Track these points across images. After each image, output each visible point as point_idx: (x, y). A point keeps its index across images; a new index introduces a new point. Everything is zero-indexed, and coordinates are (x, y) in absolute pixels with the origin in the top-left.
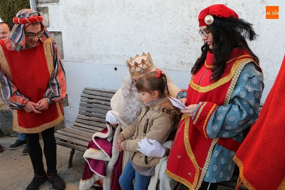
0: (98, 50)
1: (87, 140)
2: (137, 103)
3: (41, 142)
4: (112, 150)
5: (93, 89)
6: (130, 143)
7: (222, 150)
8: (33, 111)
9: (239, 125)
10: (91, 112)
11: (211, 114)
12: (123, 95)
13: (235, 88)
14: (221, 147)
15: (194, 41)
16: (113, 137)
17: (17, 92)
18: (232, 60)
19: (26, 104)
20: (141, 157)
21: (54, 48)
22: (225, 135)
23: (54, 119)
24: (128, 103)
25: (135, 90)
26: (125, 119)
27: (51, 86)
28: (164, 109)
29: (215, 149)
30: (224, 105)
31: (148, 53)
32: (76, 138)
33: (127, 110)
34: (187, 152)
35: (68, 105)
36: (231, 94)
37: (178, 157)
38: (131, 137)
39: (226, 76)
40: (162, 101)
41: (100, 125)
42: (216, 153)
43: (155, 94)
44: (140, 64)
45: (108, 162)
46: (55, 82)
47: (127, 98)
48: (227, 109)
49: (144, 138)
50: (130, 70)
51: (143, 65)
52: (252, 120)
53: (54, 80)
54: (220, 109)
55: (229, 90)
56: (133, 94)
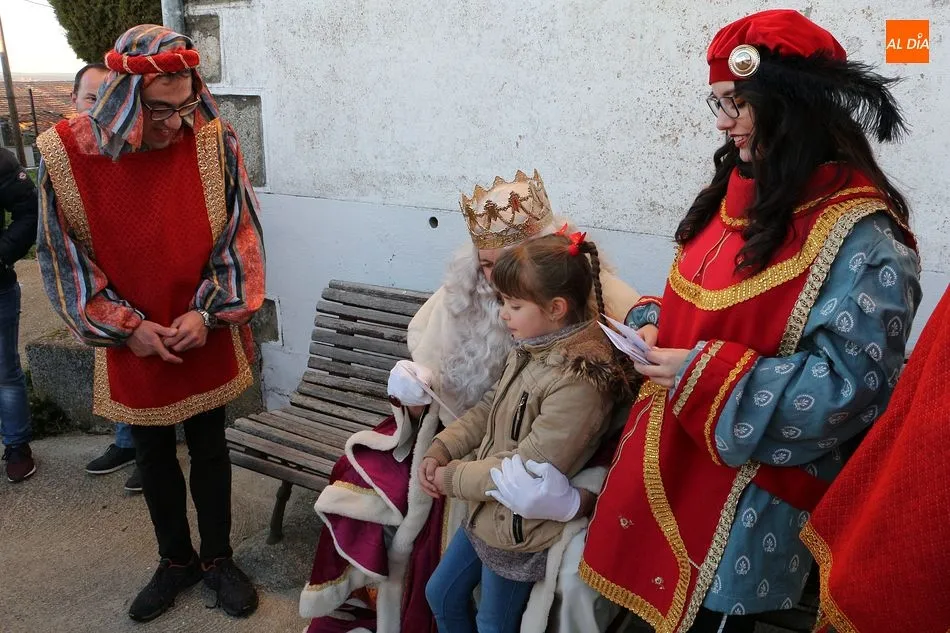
0: (376, 157)
1: (331, 453)
2: (493, 338)
3: (183, 454)
4: (407, 491)
5: (356, 286)
6: (466, 472)
7: (769, 508)
8: (156, 352)
9: (827, 425)
10: (349, 363)
11: (733, 385)
12: (449, 310)
13: (818, 301)
14: (765, 497)
15: (695, 134)
16: (413, 447)
17: (108, 290)
18: (812, 204)
19: (134, 329)
20: (502, 518)
21: (228, 150)
22: (782, 457)
23: (224, 382)
24: (463, 336)
25: (488, 295)
26: (455, 390)
27: (215, 272)
28: (578, 361)
29: (746, 501)
30: (780, 356)
31: (536, 172)
32: (295, 446)
33: (460, 360)
34: (653, 507)
35: (276, 339)
36: (804, 320)
37: (622, 524)
38: (470, 450)
39: (790, 256)
40: (572, 334)
41: (376, 407)
42: (748, 514)
43: (556, 307)
44: (504, 209)
45: (394, 529)
46: (229, 260)
47: (462, 320)
48: (788, 369)
49: (510, 457)
50: (472, 229)
51: (513, 213)
52: (874, 409)
53: (227, 252)
54: (764, 369)
55: (799, 305)
56: (481, 307)
